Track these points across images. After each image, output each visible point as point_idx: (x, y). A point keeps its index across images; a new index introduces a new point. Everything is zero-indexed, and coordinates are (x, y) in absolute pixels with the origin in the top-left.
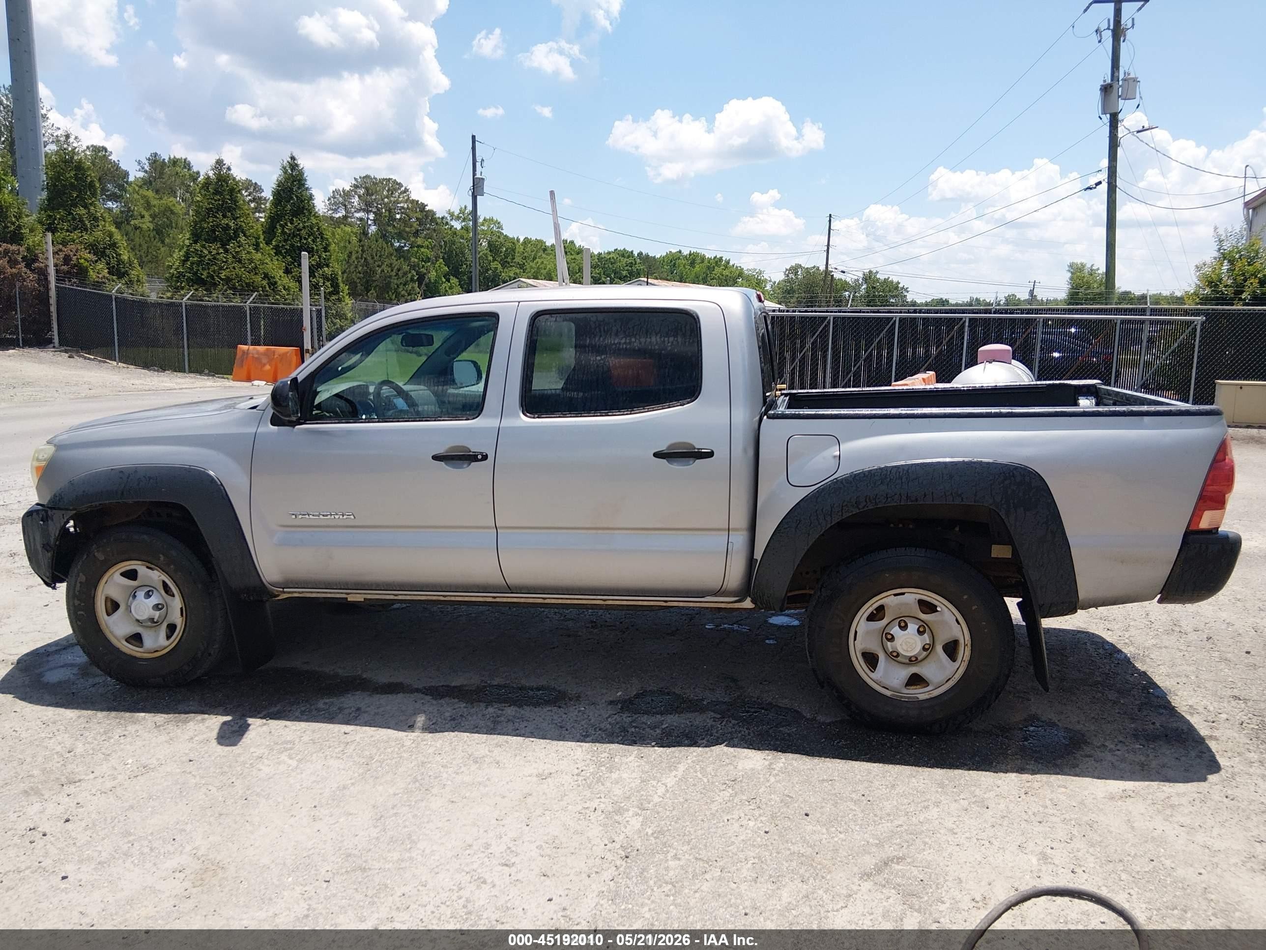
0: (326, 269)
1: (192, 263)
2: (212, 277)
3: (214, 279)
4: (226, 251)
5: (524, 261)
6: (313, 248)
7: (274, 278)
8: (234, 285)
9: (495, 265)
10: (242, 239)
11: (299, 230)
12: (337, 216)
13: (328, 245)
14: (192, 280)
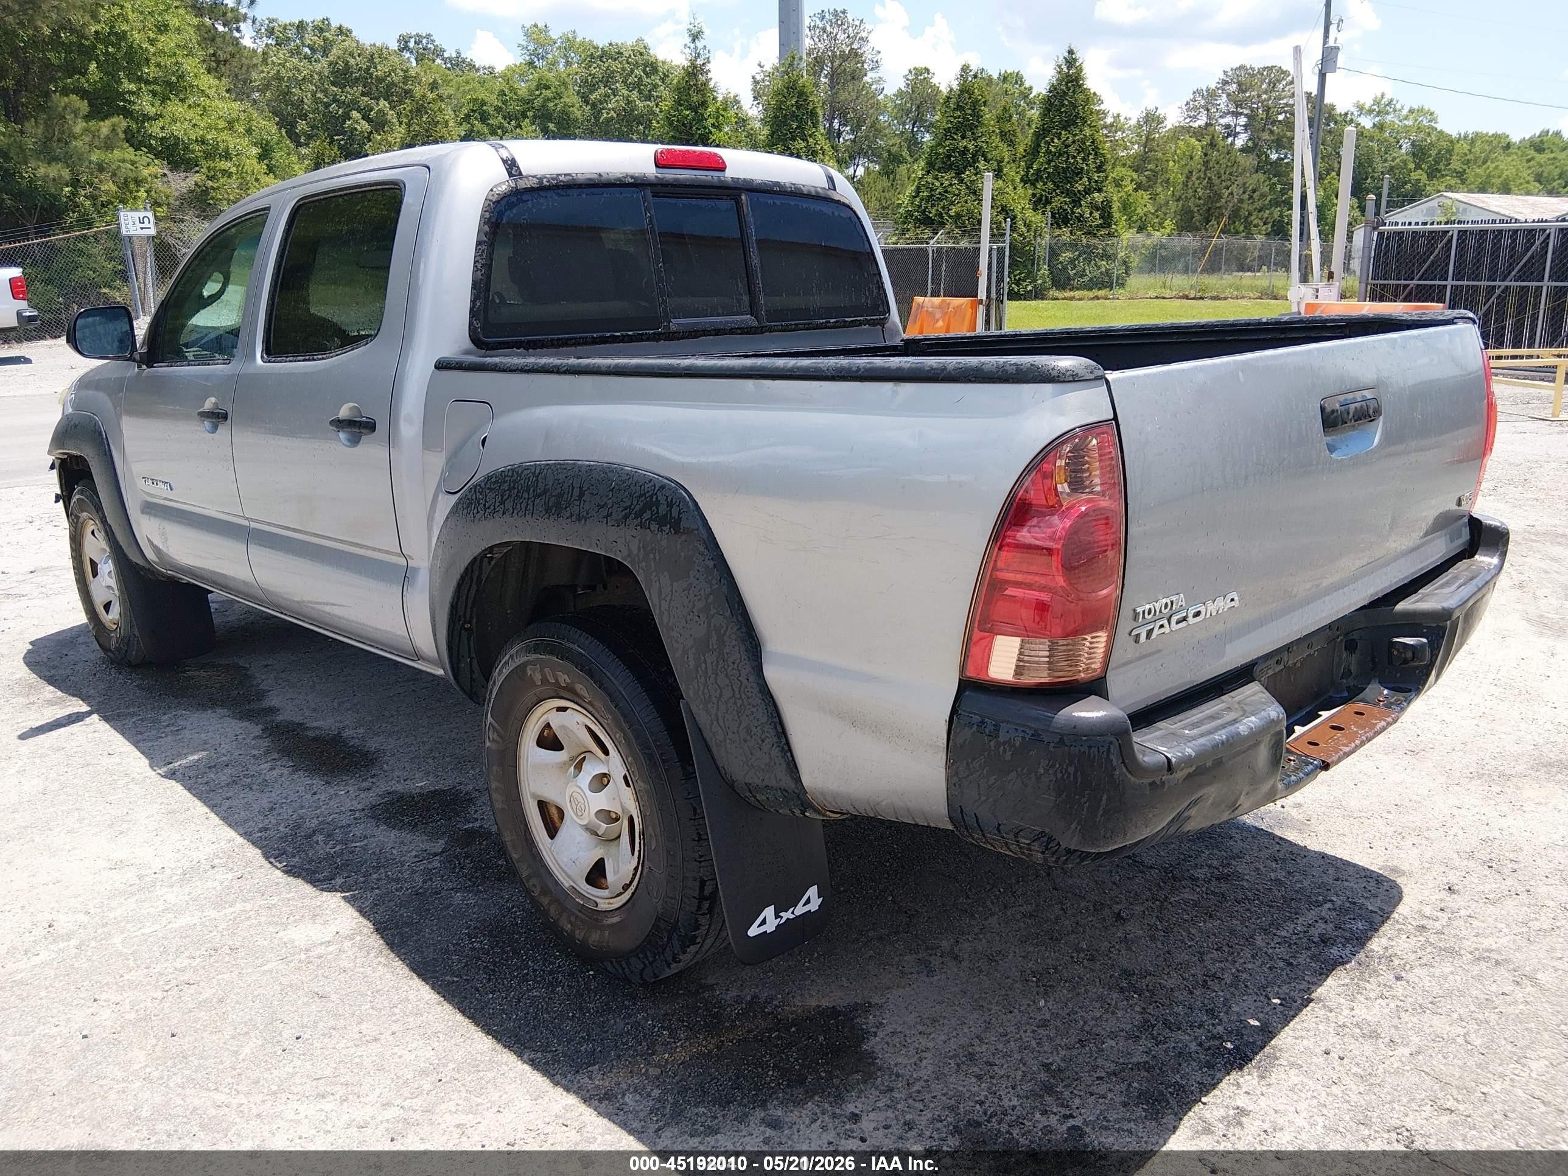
0: (1096, 195)
1: (922, 200)
2: (941, 215)
3: (942, 218)
4: (961, 181)
5: (1465, 167)
6: (1082, 169)
7: (1013, 211)
8: (964, 223)
9: (1420, 175)
10: (982, 164)
11: (1067, 146)
12: (1195, 125)
13: (1102, 164)
14: (919, 220)
